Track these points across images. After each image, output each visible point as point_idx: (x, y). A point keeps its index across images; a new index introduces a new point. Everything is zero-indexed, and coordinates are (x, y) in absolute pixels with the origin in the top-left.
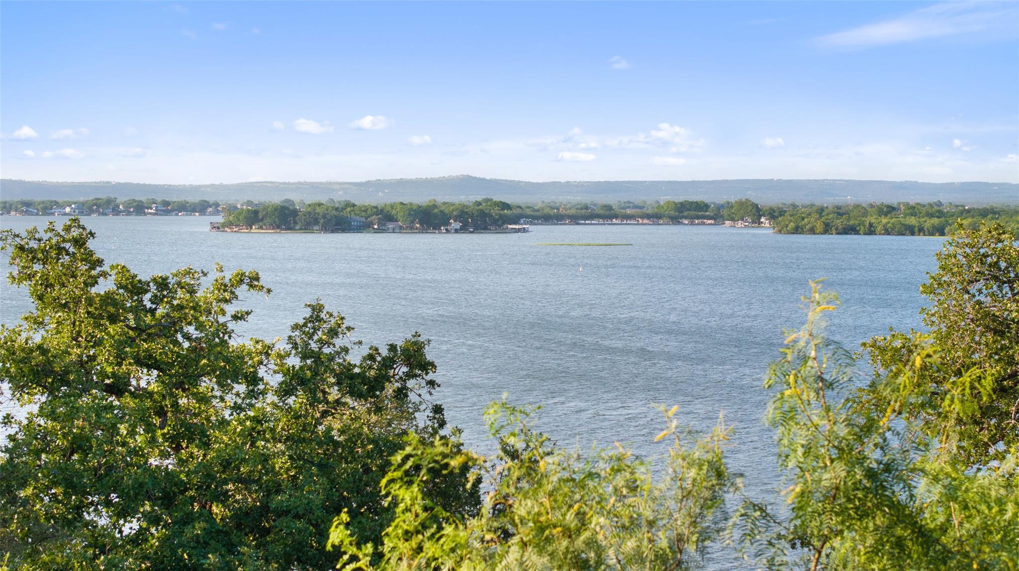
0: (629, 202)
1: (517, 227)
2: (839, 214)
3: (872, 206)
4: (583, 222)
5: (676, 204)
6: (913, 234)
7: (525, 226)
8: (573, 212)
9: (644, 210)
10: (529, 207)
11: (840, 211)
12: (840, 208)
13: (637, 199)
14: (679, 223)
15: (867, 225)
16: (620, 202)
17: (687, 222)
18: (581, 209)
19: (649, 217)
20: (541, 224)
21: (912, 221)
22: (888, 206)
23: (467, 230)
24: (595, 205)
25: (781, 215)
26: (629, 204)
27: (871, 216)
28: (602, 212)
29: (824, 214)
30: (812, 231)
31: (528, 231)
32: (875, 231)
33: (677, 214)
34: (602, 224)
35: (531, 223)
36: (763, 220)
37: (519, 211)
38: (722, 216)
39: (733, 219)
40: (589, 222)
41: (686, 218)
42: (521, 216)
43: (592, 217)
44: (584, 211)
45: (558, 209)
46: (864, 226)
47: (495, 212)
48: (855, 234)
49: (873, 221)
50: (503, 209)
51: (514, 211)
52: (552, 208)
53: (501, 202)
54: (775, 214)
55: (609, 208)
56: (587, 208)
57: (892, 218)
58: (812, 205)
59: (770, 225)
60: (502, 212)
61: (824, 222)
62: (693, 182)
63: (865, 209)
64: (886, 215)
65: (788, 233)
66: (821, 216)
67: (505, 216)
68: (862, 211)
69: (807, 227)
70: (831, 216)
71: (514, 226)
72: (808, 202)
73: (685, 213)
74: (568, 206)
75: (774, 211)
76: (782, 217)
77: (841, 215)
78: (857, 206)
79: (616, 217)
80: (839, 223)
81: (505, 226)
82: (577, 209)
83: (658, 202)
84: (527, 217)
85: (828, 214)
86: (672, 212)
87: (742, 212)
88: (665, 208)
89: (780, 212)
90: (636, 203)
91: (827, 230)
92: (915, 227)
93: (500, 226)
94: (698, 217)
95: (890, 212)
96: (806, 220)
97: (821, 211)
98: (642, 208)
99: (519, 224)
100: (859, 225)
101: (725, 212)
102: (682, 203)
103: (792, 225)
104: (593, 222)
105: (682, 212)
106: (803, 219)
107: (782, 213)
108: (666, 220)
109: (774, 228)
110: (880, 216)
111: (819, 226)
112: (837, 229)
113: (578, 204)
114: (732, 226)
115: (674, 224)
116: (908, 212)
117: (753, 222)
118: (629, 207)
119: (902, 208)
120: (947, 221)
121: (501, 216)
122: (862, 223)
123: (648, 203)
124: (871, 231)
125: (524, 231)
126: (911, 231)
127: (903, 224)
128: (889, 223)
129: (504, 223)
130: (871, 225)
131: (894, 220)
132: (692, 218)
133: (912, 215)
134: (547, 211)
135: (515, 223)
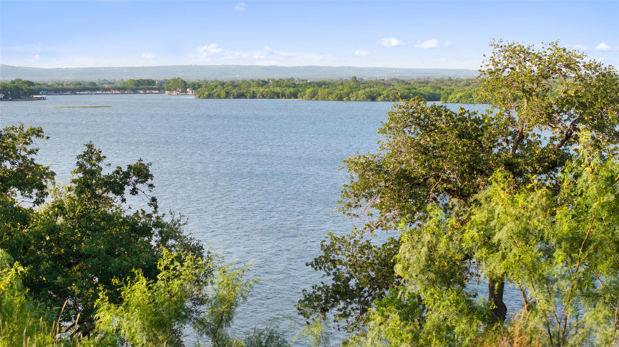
0: (105, 80)
1: (39, 96)
2: (234, 86)
3: (253, 81)
4: (79, 93)
5: (134, 81)
6: (278, 98)
7: (44, 96)
8: (72, 87)
9: (115, 85)
10: (44, 84)
11: (234, 84)
12: (234, 83)
13: (110, 78)
14: (137, 93)
15: (252, 93)
16: (99, 80)
17: (142, 92)
18: (77, 85)
19: (119, 89)
20: (53, 95)
21: (278, 90)
22: (263, 81)
23: (8, 99)
24: (84, 82)
25: (199, 87)
26: (105, 82)
27: (253, 87)
28: (90, 87)
29: (225, 86)
30: (219, 97)
31: (45, 99)
32: (256, 96)
33: (136, 87)
34: (90, 94)
35: (47, 94)
36: (188, 90)
37: (39, 86)
38: (163, 88)
39: (170, 90)
40: (83, 93)
41: (141, 89)
42: (40, 90)
43: (84, 89)
44: (79, 86)
45: (63, 85)
46: (250, 93)
47: (25, 87)
48: (244, 98)
49: (255, 90)
50: (29, 86)
51: (36, 87)
52: (59, 84)
53: (28, 81)
54: (195, 87)
55: (94, 84)
56: (80, 84)
57: (266, 88)
58: (217, 81)
59: (193, 93)
60: (29, 87)
61: (225, 91)
62: (143, 67)
63: (249, 83)
64: (262, 87)
65: (204, 98)
66: (224, 88)
67: (31, 89)
68: (248, 84)
69: (216, 94)
70: (229, 87)
71: (37, 96)
72: (213, 79)
73: (141, 87)
74: (69, 83)
75: (195, 85)
76: (200, 88)
77: (235, 86)
78: (244, 81)
79: (99, 89)
80: (235, 91)
81: (31, 96)
82: (74, 85)
83: (123, 80)
84: (44, 90)
85: (227, 86)
86: (133, 86)
87: (175, 85)
88: (129, 84)
89: (199, 85)
90: (110, 81)
91: (227, 96)
92: (280, 93)
93: (28, 96)
94: (149, 89)
95: (264, 85)
96: (215, 90)
97: (223, 84)
98: (113, 84)
99: (40, 95)
100: (247, 93)
101: (165, 86)
102: (138, 81)
103: (206, 93)
104: (85, 93)
105: (139, 86)
106: (213, 89)
107: (200, 86)
108: (129, 91)
109: (195, 95)
110: (258, 87)
111: (223, 93)
112: (233, 95)
113: (74, 82)
114: (169, 94)
115: (134, 93)
116: (275, 84)
117: (182, 92)
118: (105, 83)
119: (271, 82)
120: (299, 90)
121: (29, 90)
122: (248, 91)
123: (117, 80)
124: (254, 96)
125: (43, 99)
126: (277, 96)
127: (273, 92)
128: (264, 91)
129: (30, 94)
130: (253, 92)
131: (267, 89)
132: (145, 90)
133: (277, 86)
134: (56, 86)
135: (38, 94)
